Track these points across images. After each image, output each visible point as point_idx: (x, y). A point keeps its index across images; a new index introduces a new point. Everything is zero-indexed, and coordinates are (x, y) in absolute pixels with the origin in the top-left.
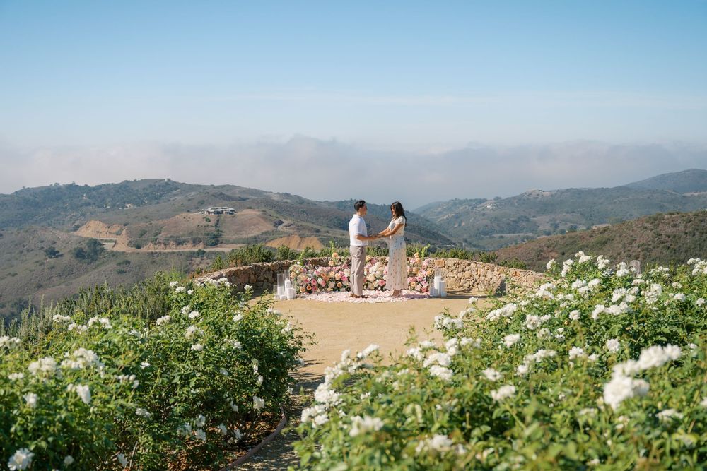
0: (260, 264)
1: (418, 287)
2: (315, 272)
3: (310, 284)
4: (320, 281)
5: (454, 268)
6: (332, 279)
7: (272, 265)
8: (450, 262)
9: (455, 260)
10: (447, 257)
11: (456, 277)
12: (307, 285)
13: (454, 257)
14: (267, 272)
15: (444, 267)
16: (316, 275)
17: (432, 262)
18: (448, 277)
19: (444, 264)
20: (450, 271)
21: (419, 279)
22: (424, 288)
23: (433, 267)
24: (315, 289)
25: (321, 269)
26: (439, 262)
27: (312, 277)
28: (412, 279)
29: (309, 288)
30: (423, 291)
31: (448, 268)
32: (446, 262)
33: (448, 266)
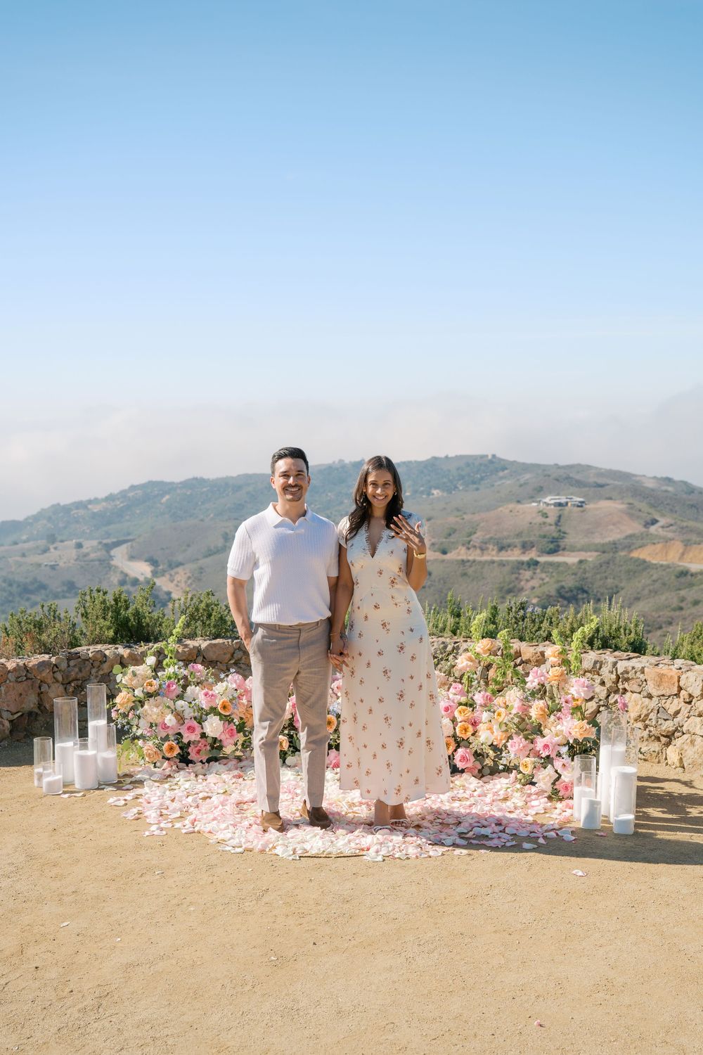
1: (545, 778)
2: (201, 697)
3: (178, 736)
4: (213, 727)
7: (130, 655)
8: (699, 677)
12: (166, 738)
15: (677, 695)
16: (204, 707)
17: (639, 673)
18: (688, 732)
19: (676, 684)
20: (697, 714)
21: (546, 746)
22: (564, 782)
23: (640, 693)
24: (198, 752)
25: (235, 682)
26: (661, 676)
27: (189, 713)
28: (521, 745)
29: (171, 749)
30: (560, 794)
31: (690, 703)
32: (683, 677)
33: (690, 696)
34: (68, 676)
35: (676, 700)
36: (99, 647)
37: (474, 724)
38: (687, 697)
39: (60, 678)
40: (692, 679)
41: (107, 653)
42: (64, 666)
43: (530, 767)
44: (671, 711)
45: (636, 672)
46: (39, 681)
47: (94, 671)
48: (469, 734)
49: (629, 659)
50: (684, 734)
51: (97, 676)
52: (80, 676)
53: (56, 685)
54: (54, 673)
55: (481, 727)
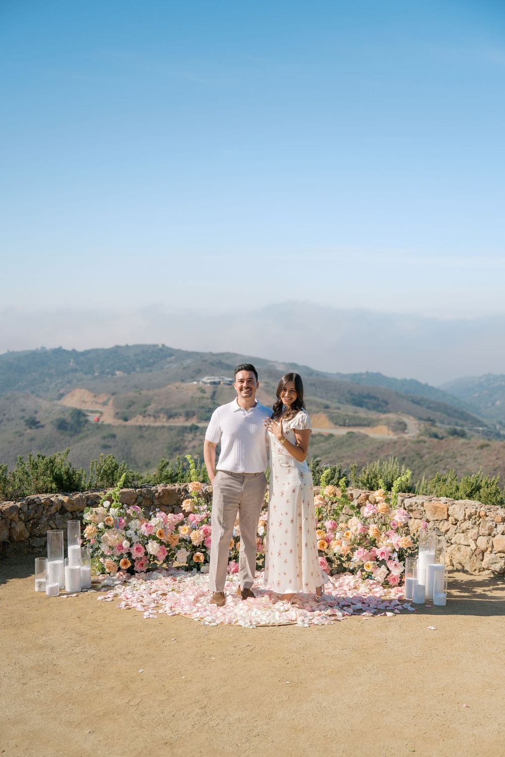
0: (43, 497)
1: (380, 574)
2: (143, 528)
3: (129, 555)
4: (153, 547)
5: (468, 524)
6: (186, 542)
7: (69, 501)
8: (462, 508)
9: (472, 505)
10: (454, 495)
11: (473, 547)
12: (121, 556)
13: (470, 496)
14: (58, 516)
15: (447, 520)
16: (146, 535)
17: (419, 506)
18: (456, 543)
19: (446, 513)
20: (461, 531)
21: (382, 553)
22: (393, 575)
23: (421, 519)
24: (142, 565)
25: (162, 517)
26: (436, 508)
27: (135, 539)
28: (365, 553)
29: (125, 563)
30: (390, 583)
31: (456, 524)
32: (450, 508)
33: (456, 520)
34: (28, 516)
35: (446, 523)
36: (48, 495)
37: (328, 541)
38: (454, 521)
39: (23, 518)
40: (457, 509)
41: (53, 499)
42: (25, 509)
43: (371, 567)
44: (443, 530)
45: (418, 506)
46: (9, 520)
47: (45, 512)
48: (326, 547)
49: (410, 497)
50: (452, 544)
51: (47, 516)
52: (36, 515)
53: (21, 522)
54: (19, 514)
55: (333, 543)
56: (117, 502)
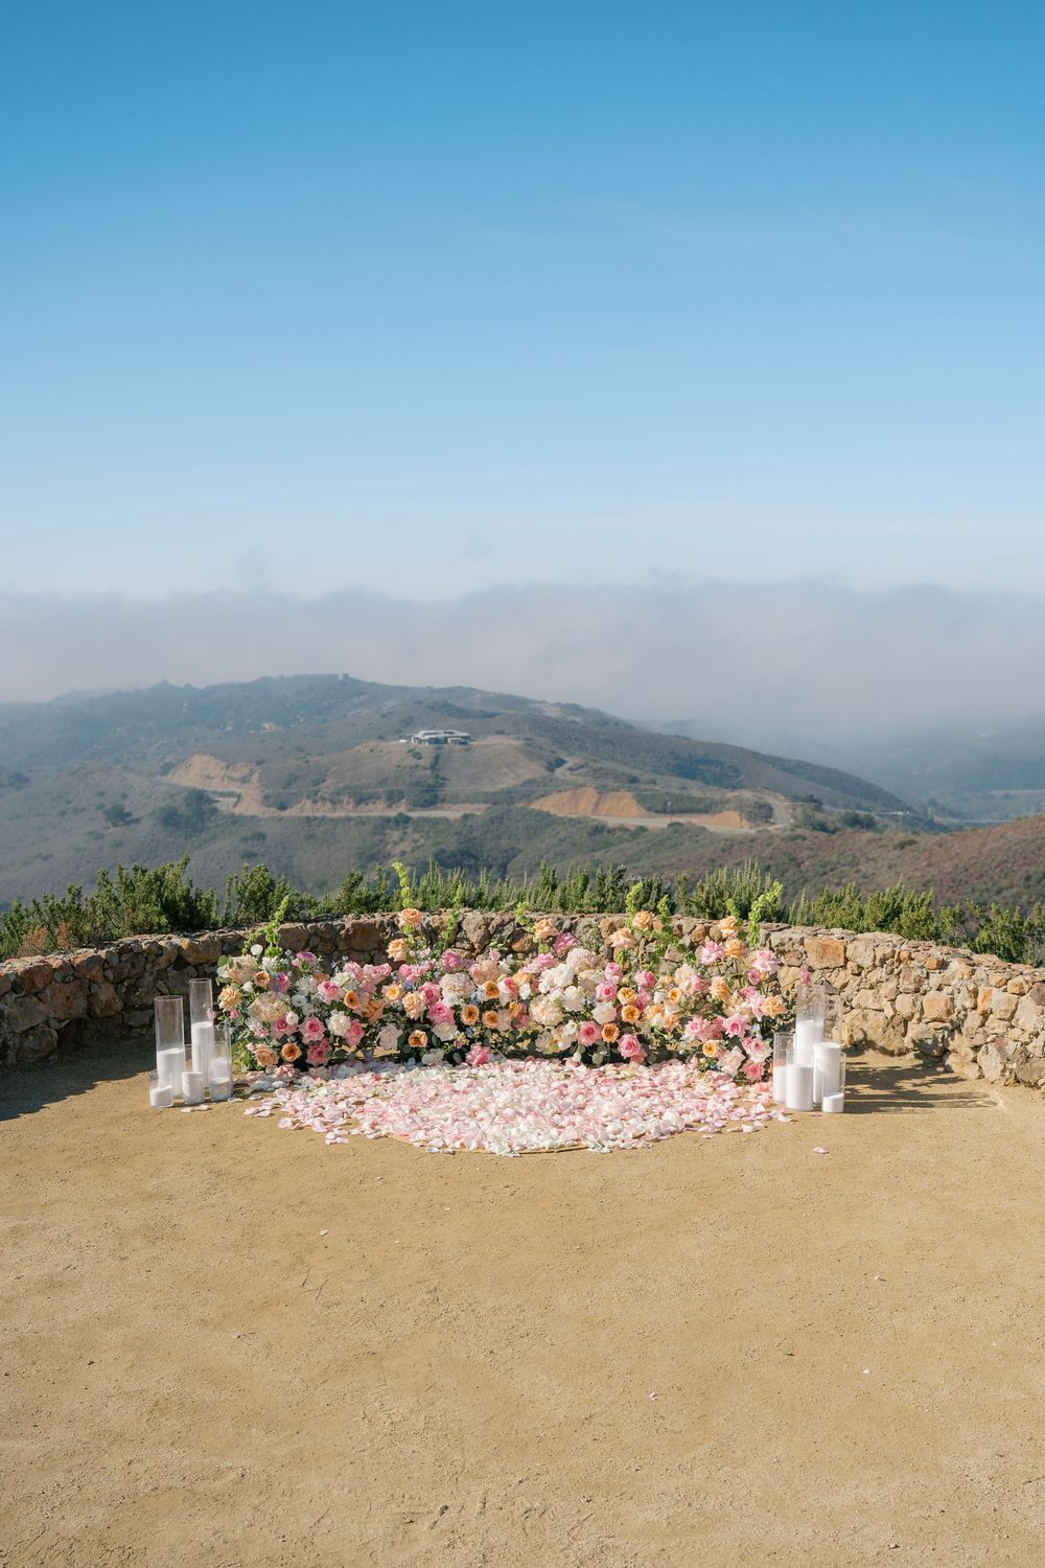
0: (145, 940)
1: (730, 1061)
2: (321, 989)
3: (298, 1036)
4: (338, 1023)
5: (880, 973)
6: (395, 1012)
7: (191, 946)
8: (867, 946)
9: (887, 941)
10: (855, 926)
11: (889, 1012)
12: (283, 1040)
13: (883, 926)
14: (172, 972)
15: (844, 967)
16: (325, 1001)
17: (797, 945)
18: (859, 1006)
19: (843, 955)
20: (868, 986)
21: (734, 1026)
22: (753, 1063)
23: (799, 967)
24: (320, 1053)
25: (353, 970)
26: (825, 947)
27: (308, 1009)
28: (704, 1026)
29: (291, 1051)
30: (748, 1077)
31: (859, 974)
32: (850, 947)
33: (859, 967)
34: (120, 974)
35: (842, 973)
36: (154, 937)
37: (641, 1007)
38: (855, 968)
39: (111, 977)
40: (861, 949)
41: (162, 943)
42: (115, 961)
43: (715, 1049)
44: (837, 985)
45: (793, 944)
46: (88, 981)
47: (149, 966)
48: (637, 1017)
49: (781, 930)
50: (852, 1008)
51: (152, 973)
52: (133, 972)
53: (108, 984)
54: (104, 970)
55: (649, 1010)
56: (274, 945)
